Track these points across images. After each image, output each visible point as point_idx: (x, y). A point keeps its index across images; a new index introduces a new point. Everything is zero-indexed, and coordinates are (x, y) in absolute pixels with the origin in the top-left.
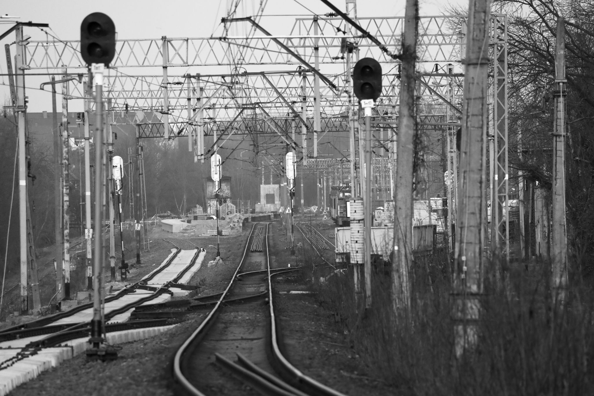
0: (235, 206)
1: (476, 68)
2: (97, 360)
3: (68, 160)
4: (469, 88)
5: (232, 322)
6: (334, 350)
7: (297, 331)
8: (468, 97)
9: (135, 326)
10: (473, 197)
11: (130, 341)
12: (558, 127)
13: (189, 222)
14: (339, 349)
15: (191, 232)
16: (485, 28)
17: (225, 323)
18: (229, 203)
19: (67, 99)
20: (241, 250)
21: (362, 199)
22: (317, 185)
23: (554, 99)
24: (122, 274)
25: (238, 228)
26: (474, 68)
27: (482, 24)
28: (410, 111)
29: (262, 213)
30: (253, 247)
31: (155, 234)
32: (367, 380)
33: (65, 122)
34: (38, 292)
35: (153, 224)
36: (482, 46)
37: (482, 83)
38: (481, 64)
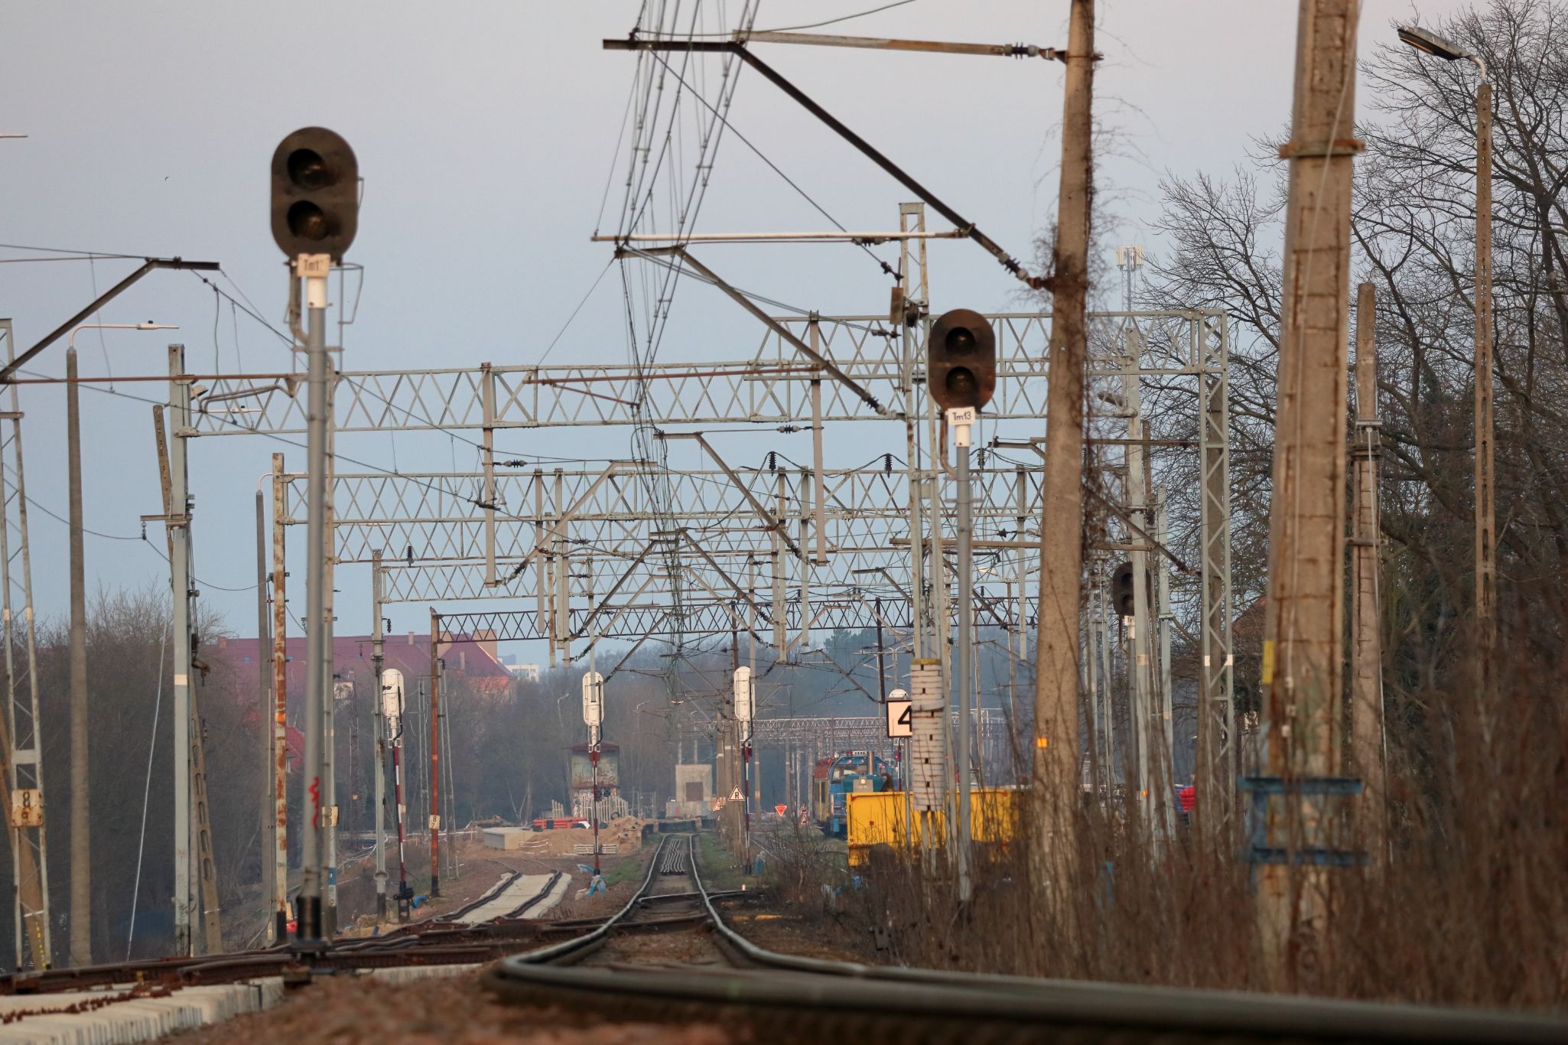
0: (626, 803)
1: (1321, 166)
3: (284, 652)
4: (1301, 222)
8: (1297, 247)
9: (415, 959)
10: (1311, 517)
12: (1363, 525)
13: (536, 830)
15: (541, 849)
16: (1343, 57)
18: (615, 797)
19: (283, 525)
20: (642, 871)
21: (939, 662)
24: (401, 909)
25: (634, 841)
26: (1314, 167)
27: (1337, 49)
28: (1074, 413)
29: (680, 818)
30: (666, 867)
31: (474, 852)
33: (278, 573)
34: (217, 928)
35: (466, 838)
36: (1336, 108)
37: (1338, 205)
38: (1334, 156)
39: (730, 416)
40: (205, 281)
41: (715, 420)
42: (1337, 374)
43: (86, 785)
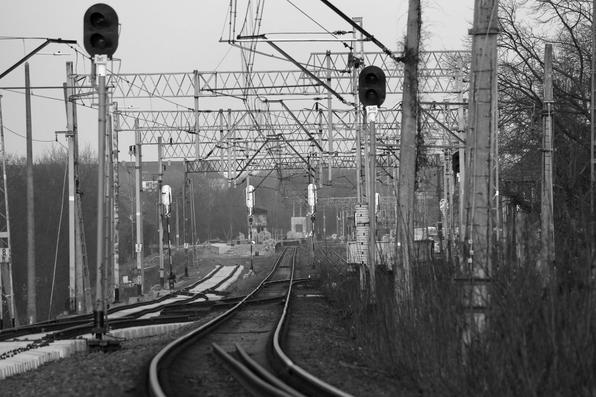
0: (270, 234)
1: (485, 38)
2: (99, 351)
3: (118, 183)
4: (477, 60)
5: (246, 319)
6: (338, 343)
7: (304, 326)
8: (475, 70)
10: (480, 176)
11: (152, 335)
12: (546, 143)
13: (232, 245)
14: (343, 342)
15: (234, 253)
17: (240, 319)
18: (266, 231)
19: (117, 131)
20: (272, 266)
21: (367, 204)
22: (336, 218)
23: (542, 118)
24: (170, 283)
25: (272, 250)
26: (482, 38)
28: (413, 112)
29: (293, 239)
30: (282, 264)
31: (206, 255)
32: (367, 370)
33: (115, 151)
34: (90, 296)
36: (491, 15)
37: (491, 53)
38: (490, 34)
39: (295, 92)
40: (72, 47)
41: (289, 94)
42: (490, 120)
43: (34, 241)
